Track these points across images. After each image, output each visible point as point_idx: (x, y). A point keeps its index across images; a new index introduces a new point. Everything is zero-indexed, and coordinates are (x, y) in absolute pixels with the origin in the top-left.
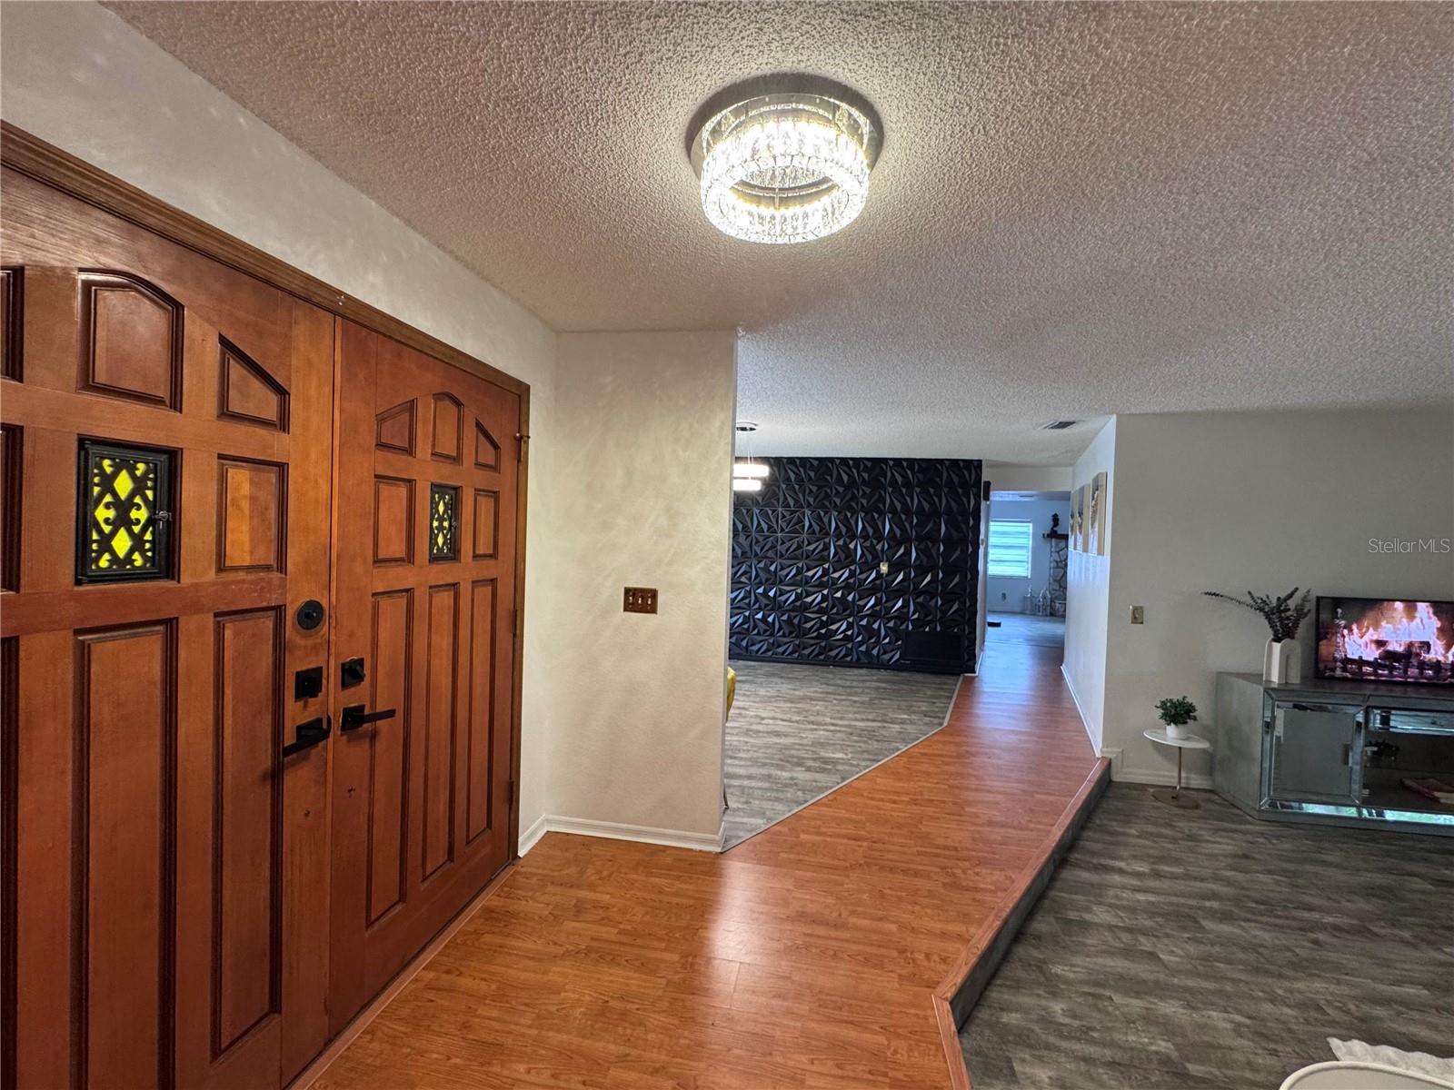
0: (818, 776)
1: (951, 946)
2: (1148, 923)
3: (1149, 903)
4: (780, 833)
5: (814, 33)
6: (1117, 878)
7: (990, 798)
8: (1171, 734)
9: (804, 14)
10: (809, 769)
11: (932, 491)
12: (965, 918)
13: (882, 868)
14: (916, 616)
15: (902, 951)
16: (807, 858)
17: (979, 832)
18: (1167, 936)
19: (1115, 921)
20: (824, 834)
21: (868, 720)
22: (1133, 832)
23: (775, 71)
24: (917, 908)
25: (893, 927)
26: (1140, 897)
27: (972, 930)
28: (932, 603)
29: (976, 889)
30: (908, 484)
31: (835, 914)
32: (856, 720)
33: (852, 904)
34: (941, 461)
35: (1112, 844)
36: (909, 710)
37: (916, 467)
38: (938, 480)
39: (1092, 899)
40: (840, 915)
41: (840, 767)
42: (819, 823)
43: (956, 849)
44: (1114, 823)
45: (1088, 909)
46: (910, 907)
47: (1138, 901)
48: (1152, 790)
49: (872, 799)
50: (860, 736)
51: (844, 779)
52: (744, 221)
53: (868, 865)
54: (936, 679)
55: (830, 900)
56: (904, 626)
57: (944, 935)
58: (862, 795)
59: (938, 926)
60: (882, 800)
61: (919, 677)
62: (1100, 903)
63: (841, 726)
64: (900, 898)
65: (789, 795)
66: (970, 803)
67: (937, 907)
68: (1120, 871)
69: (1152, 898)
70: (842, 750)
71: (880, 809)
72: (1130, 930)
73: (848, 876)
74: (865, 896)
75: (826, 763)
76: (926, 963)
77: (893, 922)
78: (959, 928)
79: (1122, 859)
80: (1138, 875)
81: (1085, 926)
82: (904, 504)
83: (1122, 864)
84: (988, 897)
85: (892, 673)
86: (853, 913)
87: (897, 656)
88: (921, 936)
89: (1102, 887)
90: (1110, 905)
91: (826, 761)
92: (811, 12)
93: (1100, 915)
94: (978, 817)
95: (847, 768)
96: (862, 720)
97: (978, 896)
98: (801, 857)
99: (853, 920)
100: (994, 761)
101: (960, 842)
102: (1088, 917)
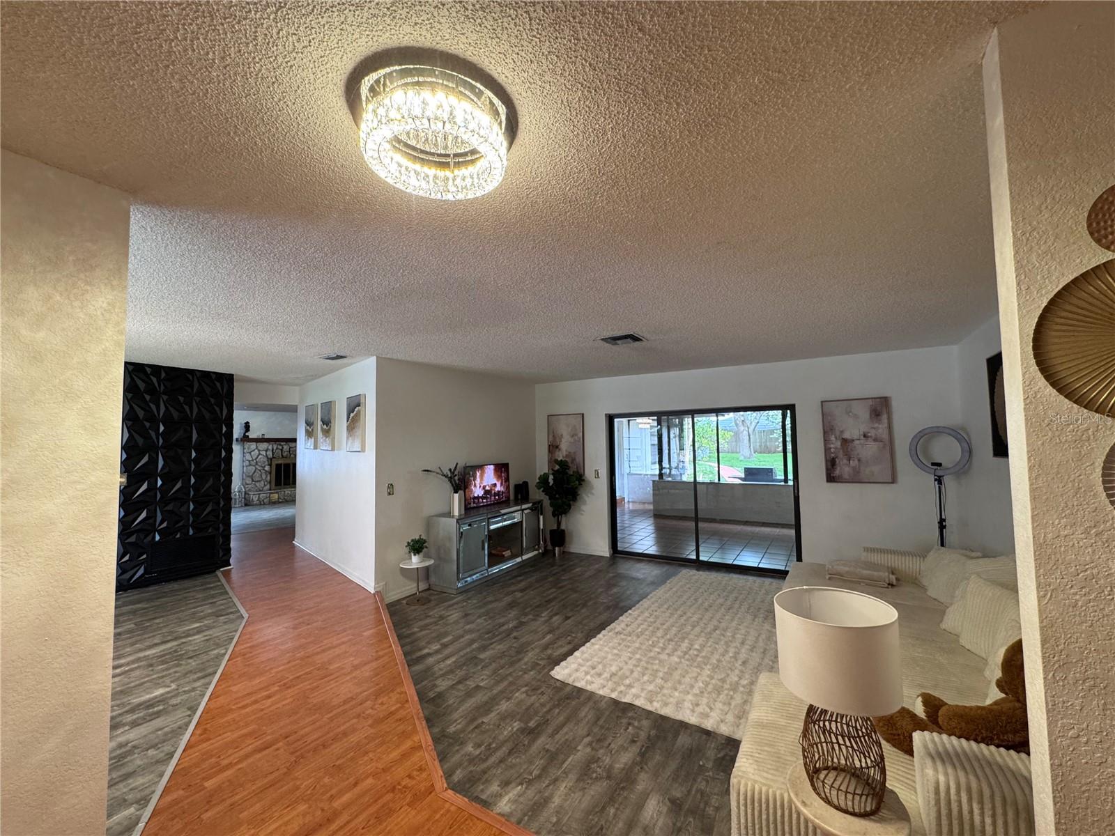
0: (158, 723)
1: (416, 757)
2: (463, 673)
3: (454, 662)
4: (176, 802)
6: (431, 660)
8: (415, 561)
10: (134, 724)
11: (181, 399)
12: (405, 735)
14: (165, 525)
15: (393, 789)
16: (237, 797)
17: (355, 677)
18: (474, 673)
19: (450, 683)
20: (230, 765)
21: (156, 645)
24: (371, 755)
25: (370, 781)
26: (448, 662)
27: (416, 739)
28: (183, 509)
29: (392, 713)
30: (152, 391)
31: (319, 812)
32: (141, 650)
33: (323, 794)
34: (192, 372)
35: (413, 642)
36: (194, 618)
37: (163, 375)
38: (189, 389)
39: (432, 678)
40: (323, 810)
41: (174, 701)
42: (214, 760)
43: (352, 698)
44: (404, 630)
45: (435, 686)
46: (366, 758)
47: (450, 665)
48: (405, 602)
49: (244, 707)
50: (163, 663)
51: (193, 710)
53: (302, 756)
54: (198, 581)
55: (302, 807)
56: (149, 538)
57: (405, 756)
58: (231, 710)
59: (395, 754)
60: (256, 702)
61: (174, 586)
62: (437, 678)
63: (128, 664)
64: (352, 759)
65: (139, 762)
67: (382, 743)
68: (429, 655)
69: (453, 659)
70: (157, 685)
71: (262, 710)
72: (459, 682)
73: (296, 779)
74: (326, 780)
75: (152, 706)
76: (414, 782)
77: (367, 777)
78: (408, 744)
79: (424, 648)
80: (437, 652)
81: (440, 695)
82: (147, 410)
85: (135, 592)
86: (332, 798)
87: (141, 571)
89: (429, 669)
90: (442, 675)
91: (149, 705)
93: (443, 685)
95: (185, 697)
96: (149, 647)
97: (398, 716)
98: (229, 802)
99: (337, 804)
101: (350, 692)
102: (438, 690)
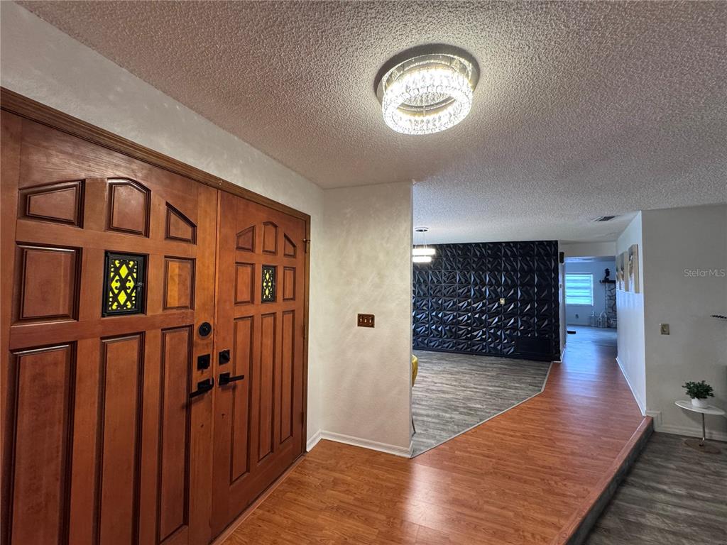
0: (466, 417)
1: (549, 531)
4: (444, 450)
5: (435, 21)
7: (572, 437)
8: (695, 405)
9: (428, 13)
10: (461, 413)
12: (558, 513)
13: (504, 476)
14: (522, 328)
15: (517, 530)
16: (459, 466)
20: (469, 452)
21: (495, 386)
22: (672, 466)
23: (416, 45)
24: (526, 503)
25: (511, 514)
27: (562, 522)
28: (532, 321)
29: (564, 495)
30: (514, 255)
31: (476, 502)
32: (488, 386)
33: (486, 497)
34: (533, 242)
36: (519, 381)
37: (519, 246)
39: (646, 509)
41: (479, 413)
42: (467, 445)
43: (550, 468)
44: (659, 459)
45: (643, 516)
46: (521, 502)
47: (679, 514)
48: (685, 439)
49: (498, 433)
50: (491, 395)
51: (481, 420)
52: (408, 125)
53: (496, 473)
54: (536, 364)
55: (473, 493)
56: (515, 334)
57: (543, 523)
58: (492, 430)
59: (540, 517)
60: (504, 434)
61: (525, 362)
62: (651, 512)
63: (480, 389)
64: (515, 496)
65: (449, 427)
66: (559, 440)
67: (539, 504)
68: (664, 492)
69: (689, 513)
70: (480, 403)
71: (502, 440)
73: (483, 479)
74: (494, 492)
75: (471, 410)
76: (532, 540)
77: (511, 511)
78: (555, 520)
79: (665, 484)
80: (676, 495)
81: (641, 527)
82: (512, 266)
83: (665, 487)
84: (572, 501)
85: (508, 359)
86: (487, 502)
87: (512, 350)
88: (529, 522)
89: (653, 501)
90: (658, 514)
91: (471, 409)
92: (432, 11)
93: (650, 520)
94: (564, 449)
95: (483, 414)
96: (492, 386)
97: (565, 500)
98: (456, 465)
99: (486, 507)
100: (575, 415)
101: (553, 464)
102: (643, 520)
